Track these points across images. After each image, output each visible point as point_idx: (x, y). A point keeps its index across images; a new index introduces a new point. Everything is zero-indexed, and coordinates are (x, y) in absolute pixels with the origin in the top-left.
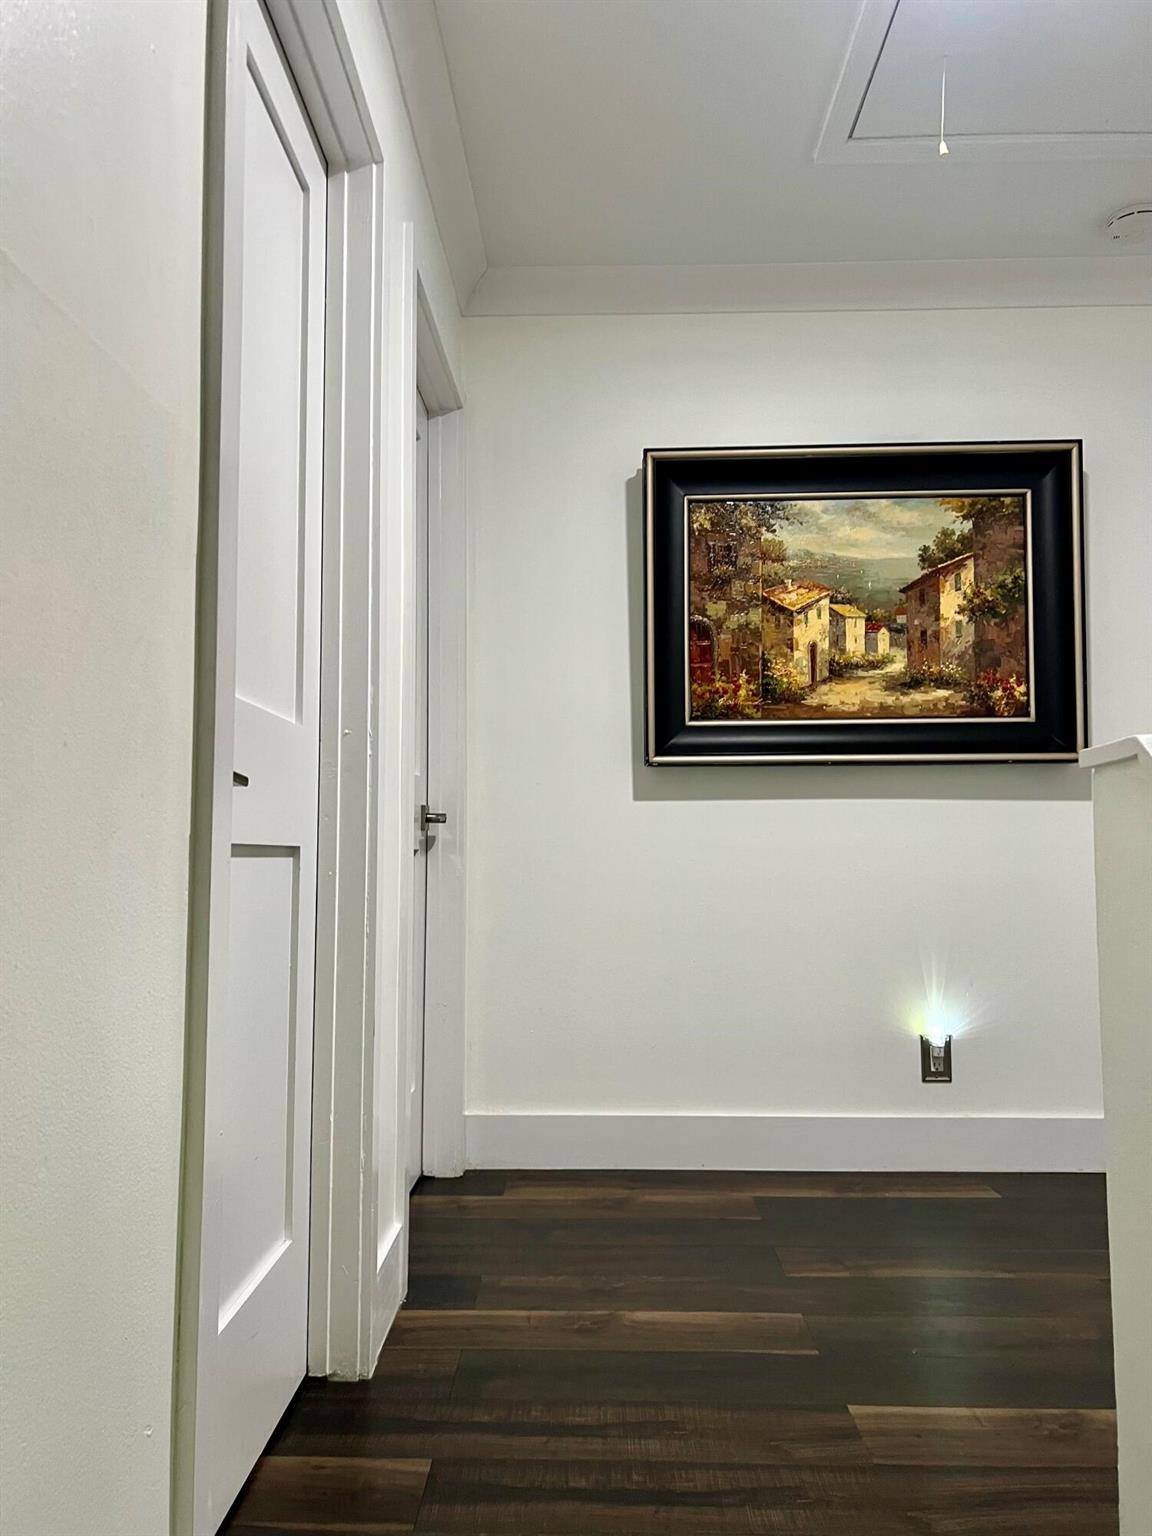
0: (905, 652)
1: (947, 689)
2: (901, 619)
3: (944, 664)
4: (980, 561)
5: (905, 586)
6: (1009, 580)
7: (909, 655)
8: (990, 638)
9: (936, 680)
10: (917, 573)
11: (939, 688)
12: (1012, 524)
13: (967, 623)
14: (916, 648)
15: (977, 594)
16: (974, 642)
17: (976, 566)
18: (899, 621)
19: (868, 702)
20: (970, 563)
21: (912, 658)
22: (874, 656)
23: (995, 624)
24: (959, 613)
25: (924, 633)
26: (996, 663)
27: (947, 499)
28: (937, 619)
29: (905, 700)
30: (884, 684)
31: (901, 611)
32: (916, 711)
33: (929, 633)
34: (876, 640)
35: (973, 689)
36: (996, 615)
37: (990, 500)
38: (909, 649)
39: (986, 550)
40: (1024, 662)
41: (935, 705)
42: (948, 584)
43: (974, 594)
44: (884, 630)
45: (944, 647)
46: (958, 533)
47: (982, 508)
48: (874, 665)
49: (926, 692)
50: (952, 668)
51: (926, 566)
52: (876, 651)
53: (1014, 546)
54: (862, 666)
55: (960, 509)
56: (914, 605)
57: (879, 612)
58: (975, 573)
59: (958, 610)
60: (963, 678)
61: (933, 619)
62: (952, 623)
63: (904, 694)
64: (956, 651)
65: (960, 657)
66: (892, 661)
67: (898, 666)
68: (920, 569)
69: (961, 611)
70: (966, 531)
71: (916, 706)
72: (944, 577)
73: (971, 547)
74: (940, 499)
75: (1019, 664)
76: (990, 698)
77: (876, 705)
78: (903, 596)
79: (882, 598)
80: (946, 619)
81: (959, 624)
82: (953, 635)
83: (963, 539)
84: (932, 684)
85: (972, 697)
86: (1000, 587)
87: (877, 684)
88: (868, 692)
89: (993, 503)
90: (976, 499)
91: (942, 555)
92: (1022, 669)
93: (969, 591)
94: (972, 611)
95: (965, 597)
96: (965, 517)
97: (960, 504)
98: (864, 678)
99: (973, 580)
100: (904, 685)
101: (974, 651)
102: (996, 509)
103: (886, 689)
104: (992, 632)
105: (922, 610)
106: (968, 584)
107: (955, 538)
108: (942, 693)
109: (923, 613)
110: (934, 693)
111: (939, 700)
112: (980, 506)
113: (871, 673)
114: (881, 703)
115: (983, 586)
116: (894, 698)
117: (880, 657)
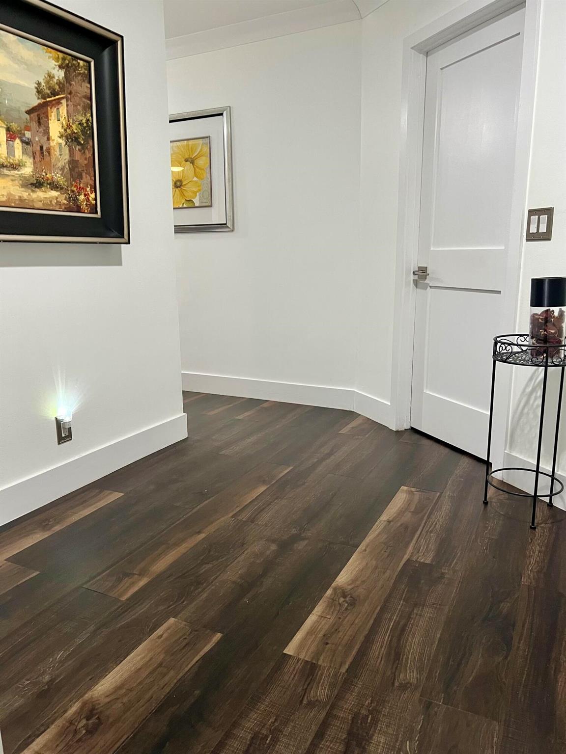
0: (31, 160)
1: (57, 191)
2: (28, 134)
3: (54, 173)
4: (69, 103)
5: (29, 109)
6: (84, 121)
7: (35, 163)
8: (76, 159)
9: (50, 183)
10: (35, 101)
11: (52, 190)
12: (84, 81)
13: (65, 146)
14: (38, 158)
15: (69, 126)
16: (69, 161)
17: (67, 105)
18: (27, 136)
19: (11, 194)
20: (64, 102)
21: (36, 165)
22: (14, 160)
23: (79, 150)
24: (60, 138)
25: (41, 148)
26: (80, 176)
27: (50, 49)
28: (48, 139)
29: (34, 196)
30: (21, 182)
31: (28, 128)
32: (39, 205)
33: (44, 148)
34: (13, 147)
35: (69, 192)
36: (79, 143)
37: (73, 60)
38: (34, 158)
39: (72, 95)
40: (93, 178)
41: (51, 201)
42: (53, 114)
43: (67, 126)
44: (18, 141)
45: (53, 161)
46: (57, 78)
47: (68, 64)
48: (14, 167)
49: (45, 192)
50: (58, 177)
51: (40, 97)
52: (14, 156)
53: (85, 97)
54: (6, 166)
55: (57, 59)
56: (34, 125)
57: (14, 126)
58: (67, 110)
59: (59, 135)
60: (64, 185)
61: (46, 138)
62: (57, 144)
63: (33, 191)
64: (60, 165)
65: (62, 169)
66: (24, 166)
67: (28, 170)
68: (36, 98)
69: (61, 137)
70: (61, 78)
71: (41, 201)
72: (51, 108)
73: (64, 91)
74: (45, 47)
75: (91, 179)
76: (78, 200)
77: (17, 197)
78: (28, 116)
79: (15, 114)
80: (53, 140)
81: (60, 144)
82: (58, 153)
83: (59, 83)
84: (48, 186)
85: (69, 198)
86: (80, 124)
87: (17, 182)
88: (11, 186)
89: (74, 62)
90: (66, 56)
91: (49, 92)
92: (92, 183)
93: (64, 123)
94: (66, 137)
95: (62, 127)
96: (61, 67)
97: (57, 55)
98: (8, 176)
99: (66, 116)
100: (32, 184)
101: (69, 167)
102: (76, 67)
103: (23, 186)
104: (78, 156)
105: (40, 130)
106: (63, 118)
107: (55, 81)
108: (54, 193)
109: (40, 133)
110: (50, 193)
111: (52, 198)
112: (68, 62)
113: (13, 172)
114: (20, 197)
115: (71, 122)
116: (27, 194)
117: (17, 162)
